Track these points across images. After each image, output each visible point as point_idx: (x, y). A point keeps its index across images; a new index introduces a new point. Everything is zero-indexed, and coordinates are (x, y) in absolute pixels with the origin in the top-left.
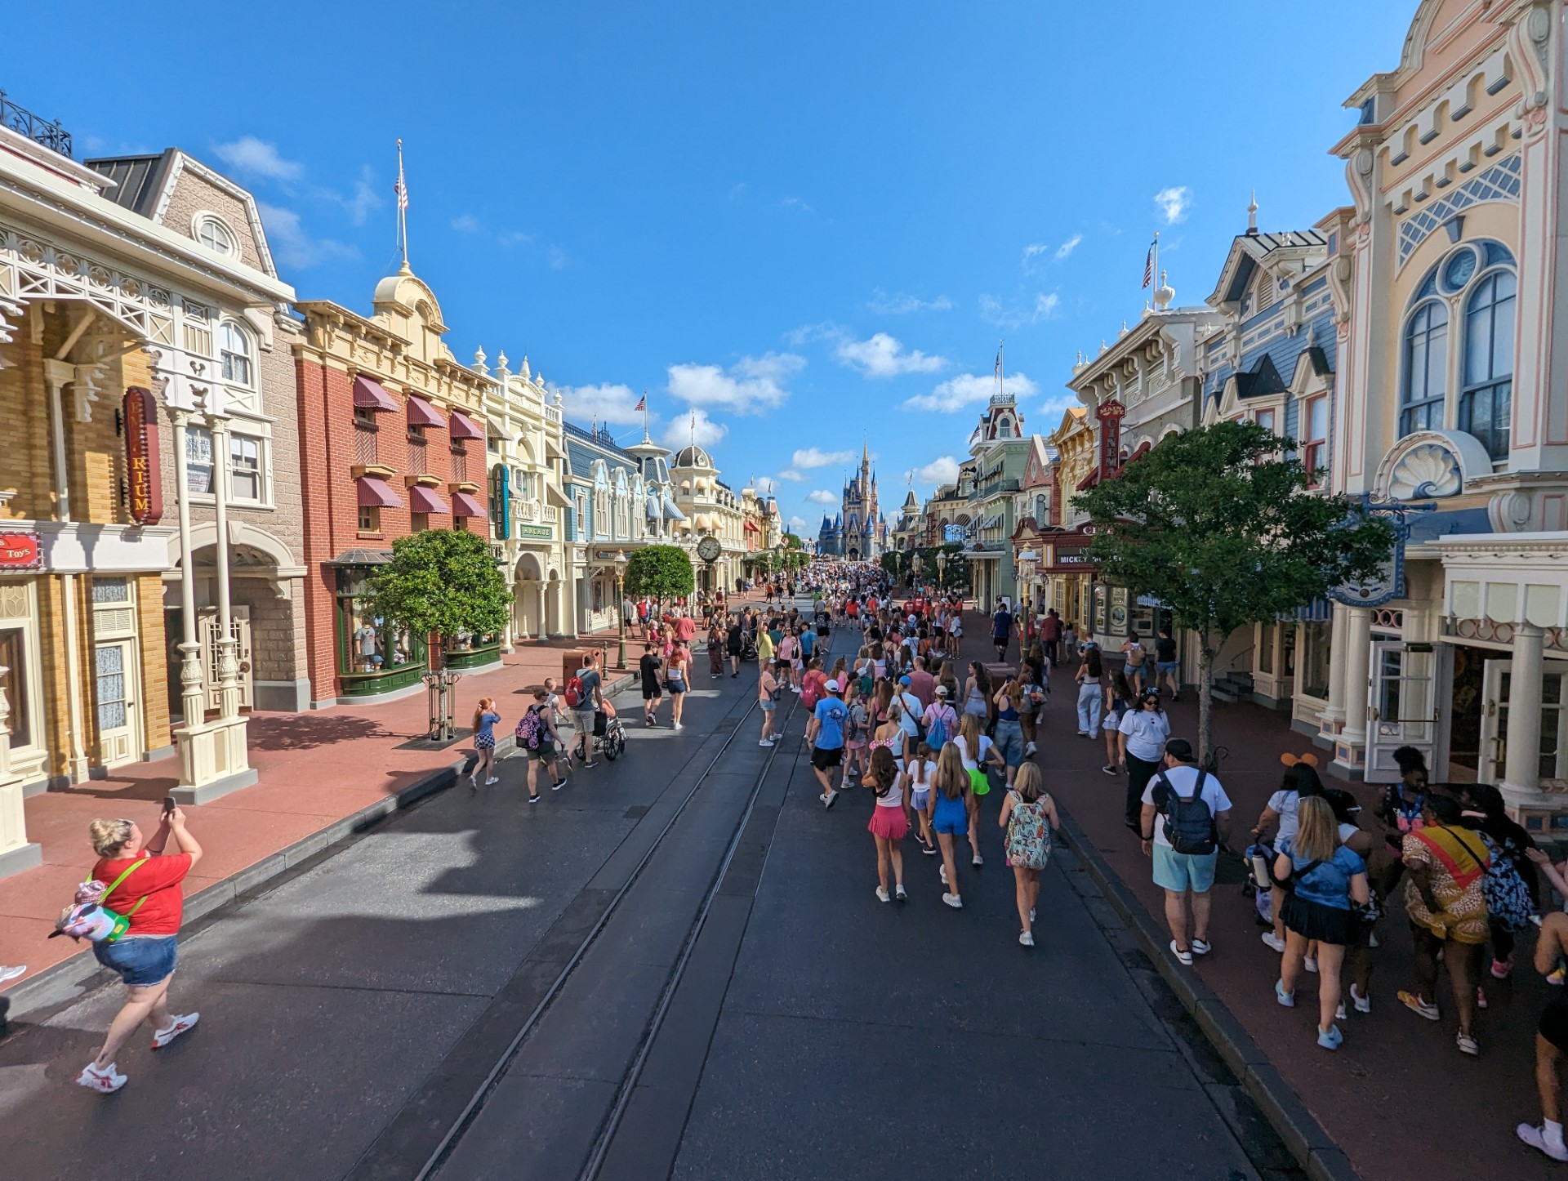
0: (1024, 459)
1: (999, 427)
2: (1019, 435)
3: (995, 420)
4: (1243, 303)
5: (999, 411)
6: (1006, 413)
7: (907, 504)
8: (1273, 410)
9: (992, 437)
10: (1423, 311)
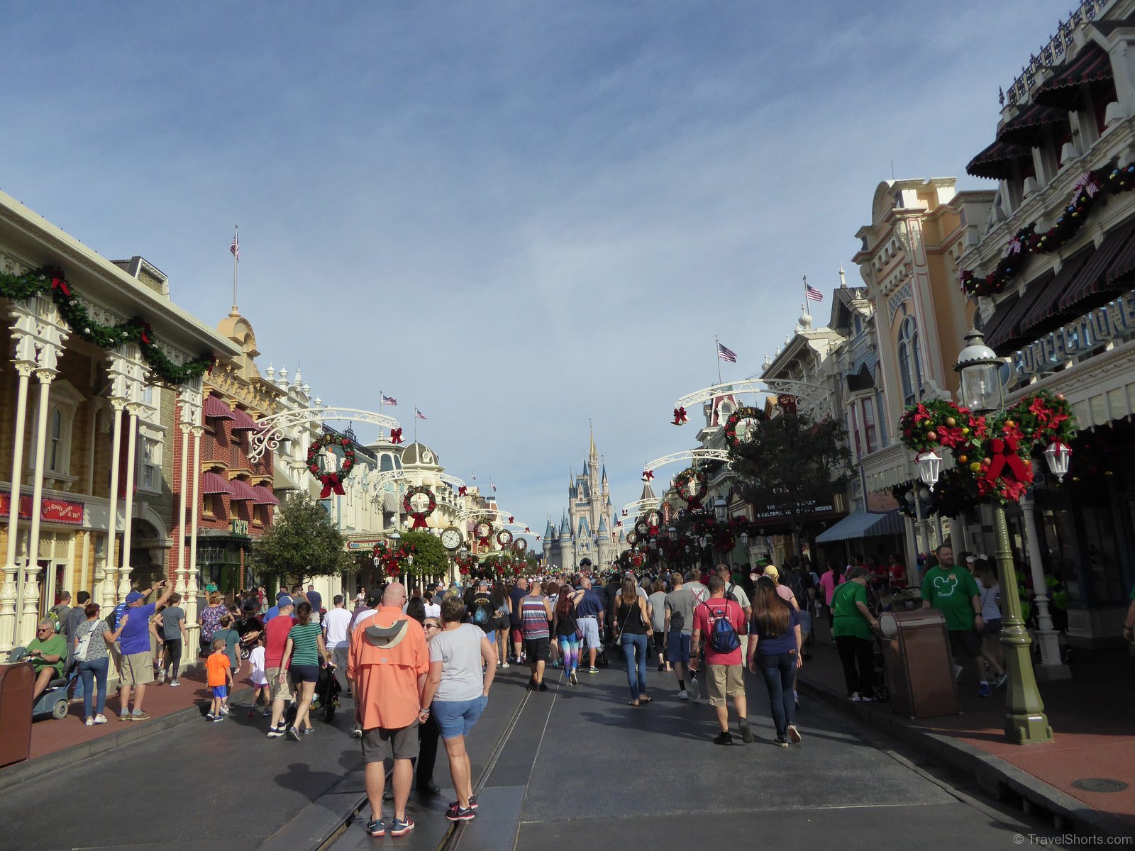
1: (720, 413)
3: (717, 406)
4: (850, 328)
5: (719, 398)
8: (869, 398)
9: (716, 424)
10: (902, 348)
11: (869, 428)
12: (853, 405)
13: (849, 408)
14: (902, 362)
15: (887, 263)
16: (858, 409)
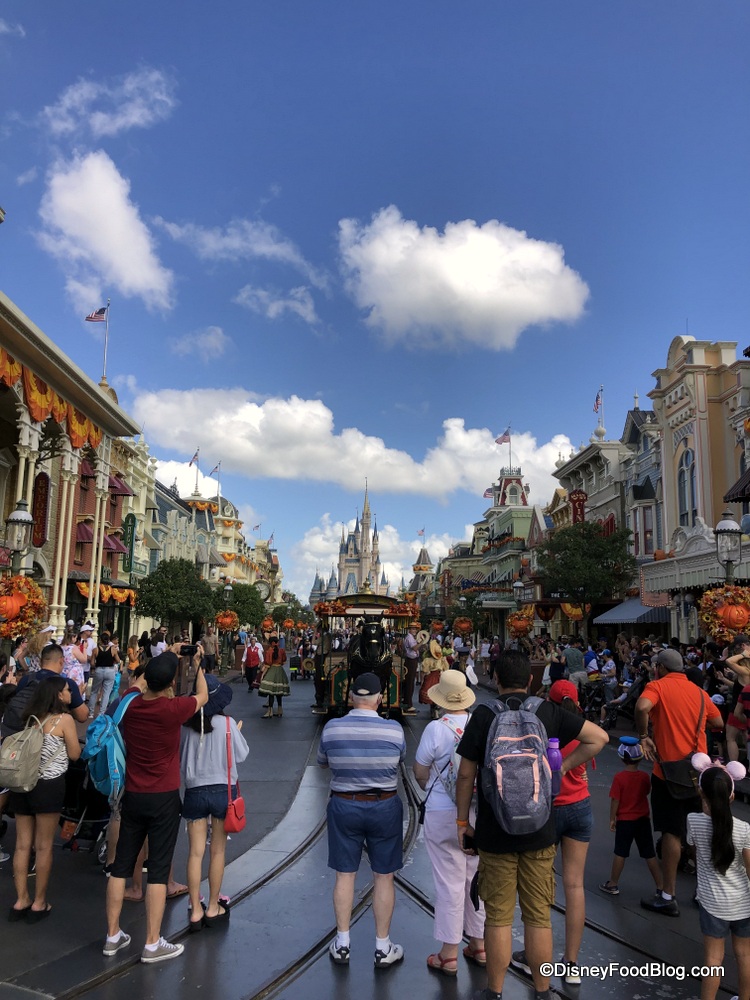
0: (528, 523)
1: (508, 495)
2: (525, 503)
3: (505, 489)
4: (638, 445)
5: (508, 481)
6: (514, 482)
7: (418, 562)
9: (503, 504)
10: (682, 473)
11: (647, 532)
12: (635, 510)
13: (632, 512)
14: (680, 485)
15: (675, 403)
16: (639, 515)
